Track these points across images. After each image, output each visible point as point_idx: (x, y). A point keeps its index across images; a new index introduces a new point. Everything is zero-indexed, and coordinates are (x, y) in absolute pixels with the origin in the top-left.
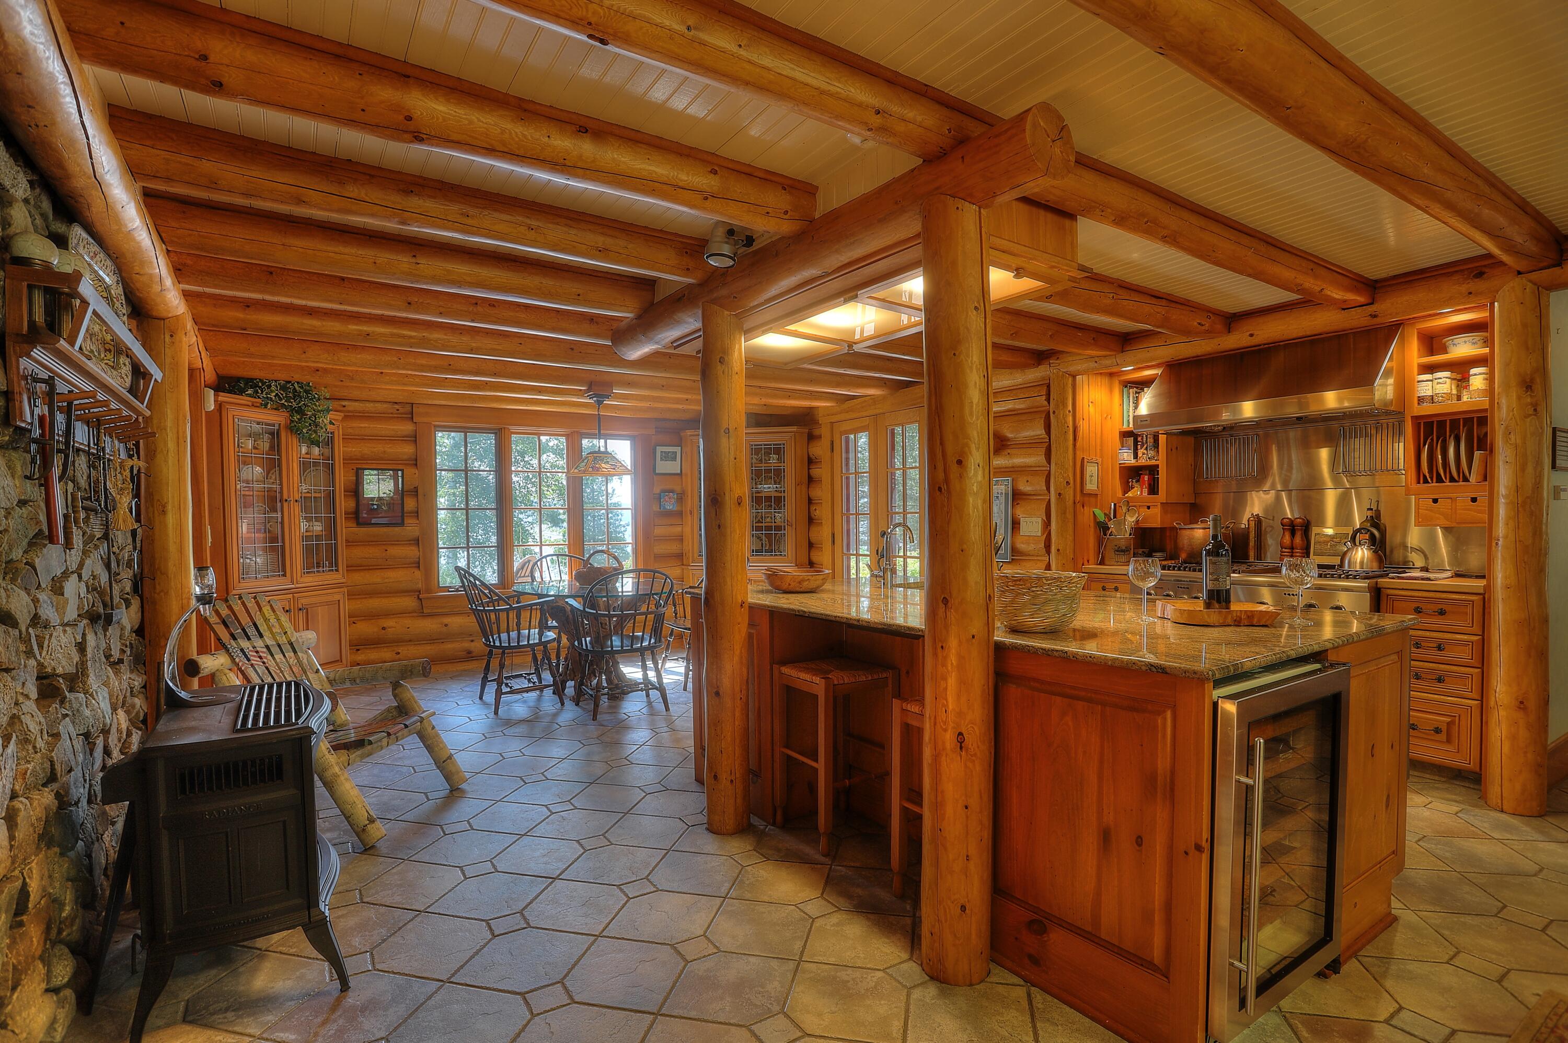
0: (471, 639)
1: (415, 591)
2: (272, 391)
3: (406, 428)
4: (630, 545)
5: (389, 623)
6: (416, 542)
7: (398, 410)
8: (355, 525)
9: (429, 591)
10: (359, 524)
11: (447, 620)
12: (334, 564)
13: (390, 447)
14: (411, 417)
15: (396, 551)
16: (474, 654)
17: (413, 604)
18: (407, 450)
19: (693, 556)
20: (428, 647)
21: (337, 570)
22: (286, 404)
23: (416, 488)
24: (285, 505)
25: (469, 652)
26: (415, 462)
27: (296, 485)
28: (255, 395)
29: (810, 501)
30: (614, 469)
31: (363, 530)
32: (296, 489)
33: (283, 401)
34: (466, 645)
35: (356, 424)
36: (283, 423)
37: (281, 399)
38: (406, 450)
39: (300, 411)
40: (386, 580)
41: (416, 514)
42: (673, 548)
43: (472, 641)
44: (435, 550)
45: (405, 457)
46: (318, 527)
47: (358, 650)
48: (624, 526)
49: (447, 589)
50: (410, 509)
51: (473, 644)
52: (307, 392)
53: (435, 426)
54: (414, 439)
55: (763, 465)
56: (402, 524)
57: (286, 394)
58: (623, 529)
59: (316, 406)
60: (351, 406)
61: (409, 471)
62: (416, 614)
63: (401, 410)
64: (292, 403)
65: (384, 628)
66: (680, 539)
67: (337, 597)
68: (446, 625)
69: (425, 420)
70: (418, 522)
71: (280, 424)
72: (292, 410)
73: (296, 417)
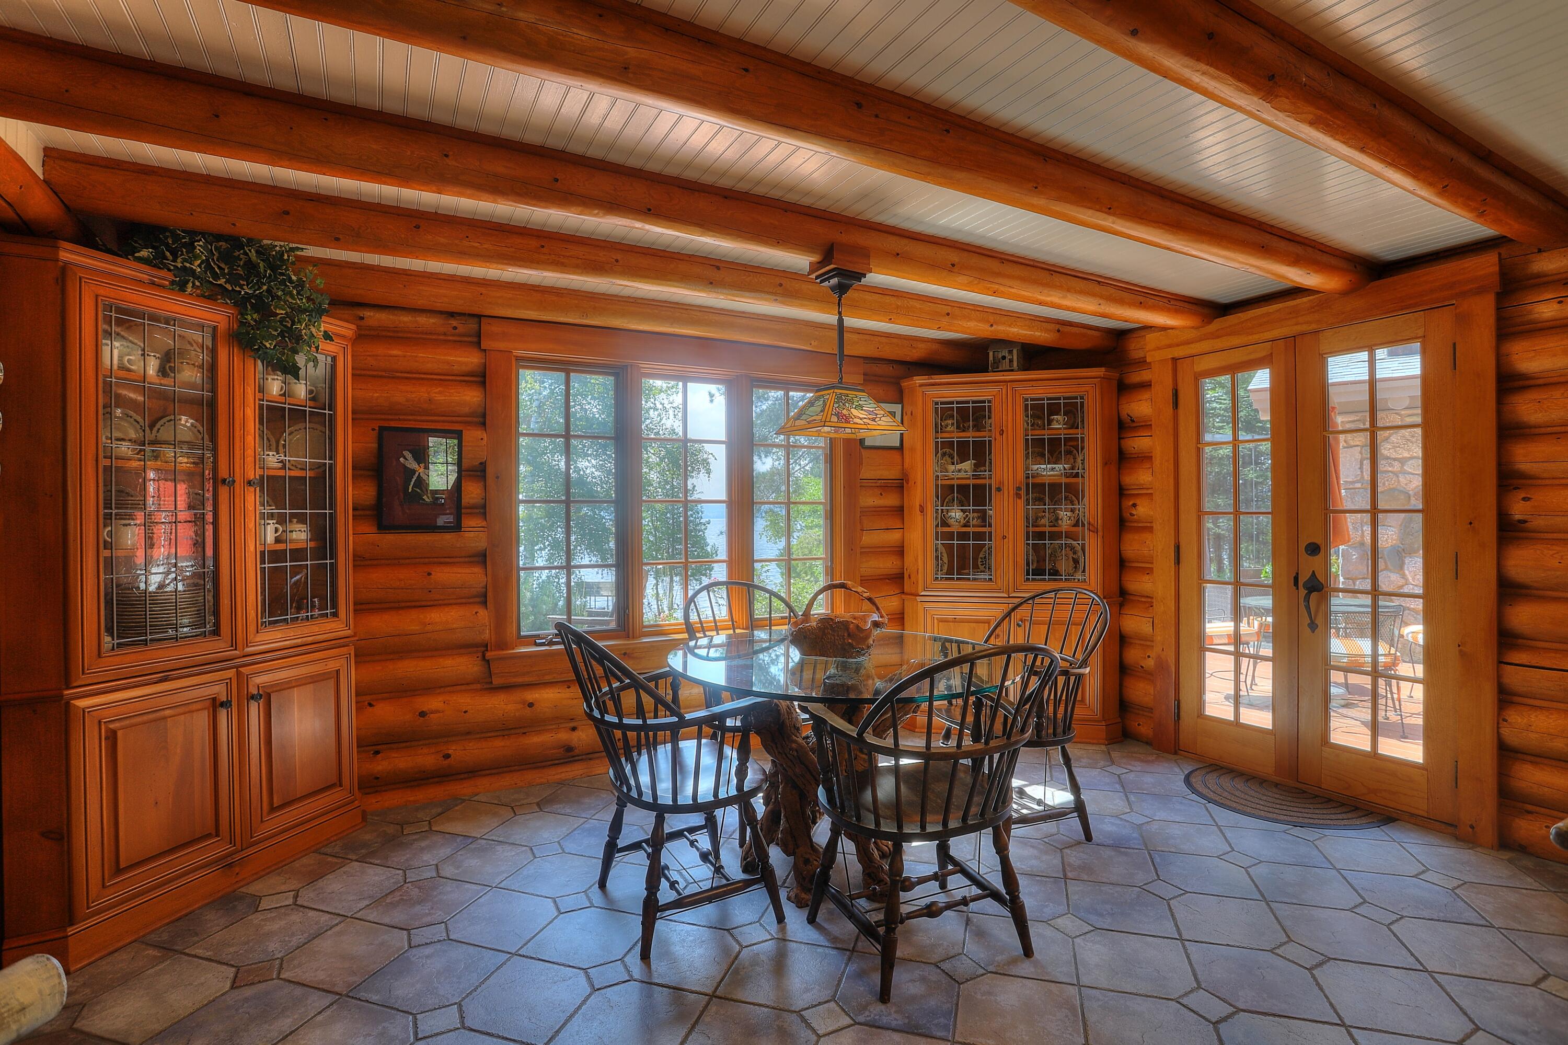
0: (572, 725)
1: (476, 646)
2: (196, 257)
3: (469, 360)
4: (819, 562)
5: (433, 703)
6: (481, 558)
7: (455, 328)
8: (374, 529)
9: (502, 645)
10: (383, 527)
11: (532, 695)
12: (329, 605)
13: (440, 393)
14: (476, 341)
15: (446, 576)
16: (577, 752)
17: (476, 669)
18: (470, 397)
19: (925, 581)
20: (499, 743)
21: (335, 615)
22: (229, 287)
23: (483, 465)
24: (224, 492)
25: (569, 749)
26: (481, 420)
27: (250, 452)
28: (157, 262)
29: (1122, 492)
30: (874, 420)
31: (390, 540)
32: (249, 460)
33: (222, 281)
34: (564, 736)
35: (381, 350)
36: (223, 326)
37: (216, 277)
38: (468, 398)
39: (261, 306)
40: (429, 628)
41: (482, 510)
42: (887, 565)
43: (574, 729)
44: (514, 572)
45: (466, 410)
46: (300, 534)
47: (377, 753)
48: (705, 525)
49: (532, 640)
50: (472, 501)
51: (575, 735)
52: (274, 268)
53: (518, 359)
54: (481, 378)
55: (1046, 432)
56: (457, 527)
57: (231, 268)
58: (703, 527)
59: (292, 297)
60: (374, 318)
61: (472, 435)
62: (479, 686)
63: (461, 329)
64: (241, 286)
65: (423, 714)
66: (900, 551)
67: (332, 665)
68: (531, 705)
69: (502, 345)
70: (484, 524)
71: (215, 329)
72: (241, 303)
73: (252, 317)
